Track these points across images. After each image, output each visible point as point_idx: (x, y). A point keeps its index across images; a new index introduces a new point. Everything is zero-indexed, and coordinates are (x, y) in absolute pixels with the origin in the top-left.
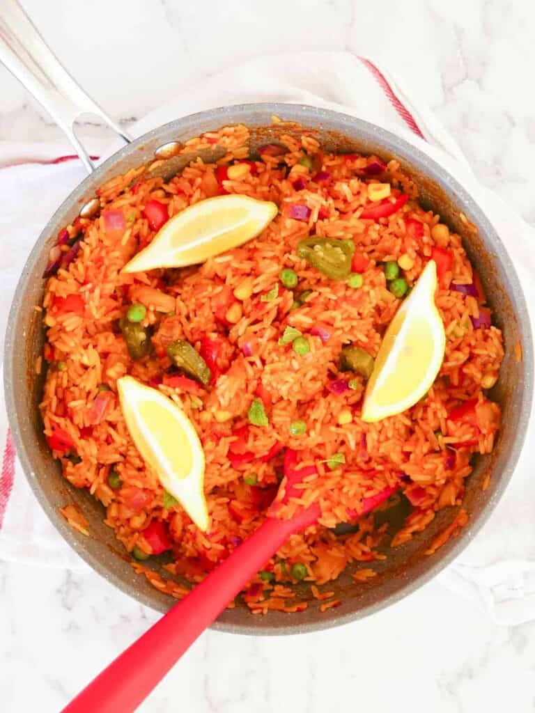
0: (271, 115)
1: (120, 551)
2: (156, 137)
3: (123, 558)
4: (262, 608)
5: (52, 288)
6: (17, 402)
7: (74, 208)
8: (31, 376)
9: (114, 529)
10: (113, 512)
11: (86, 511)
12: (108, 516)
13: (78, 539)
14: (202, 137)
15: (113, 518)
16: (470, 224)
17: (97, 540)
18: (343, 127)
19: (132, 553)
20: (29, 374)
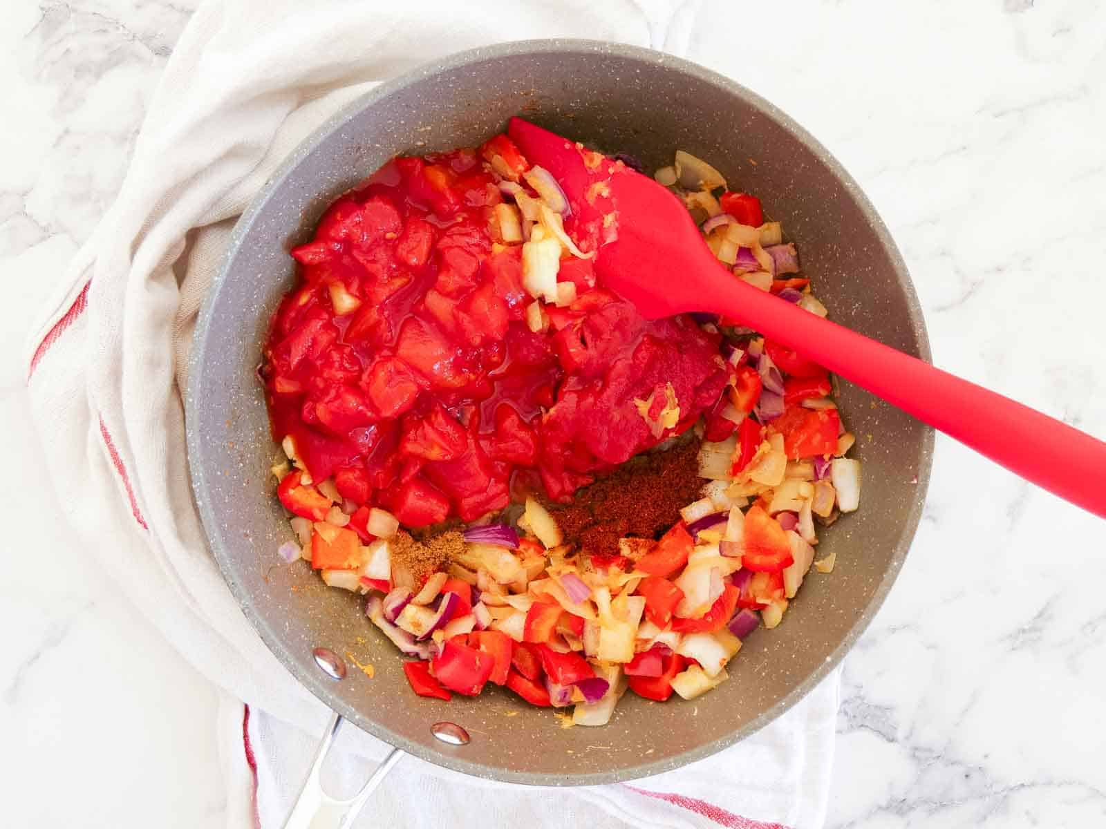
2: (317, 684)
7: (458, 755)
13: (889, 563)
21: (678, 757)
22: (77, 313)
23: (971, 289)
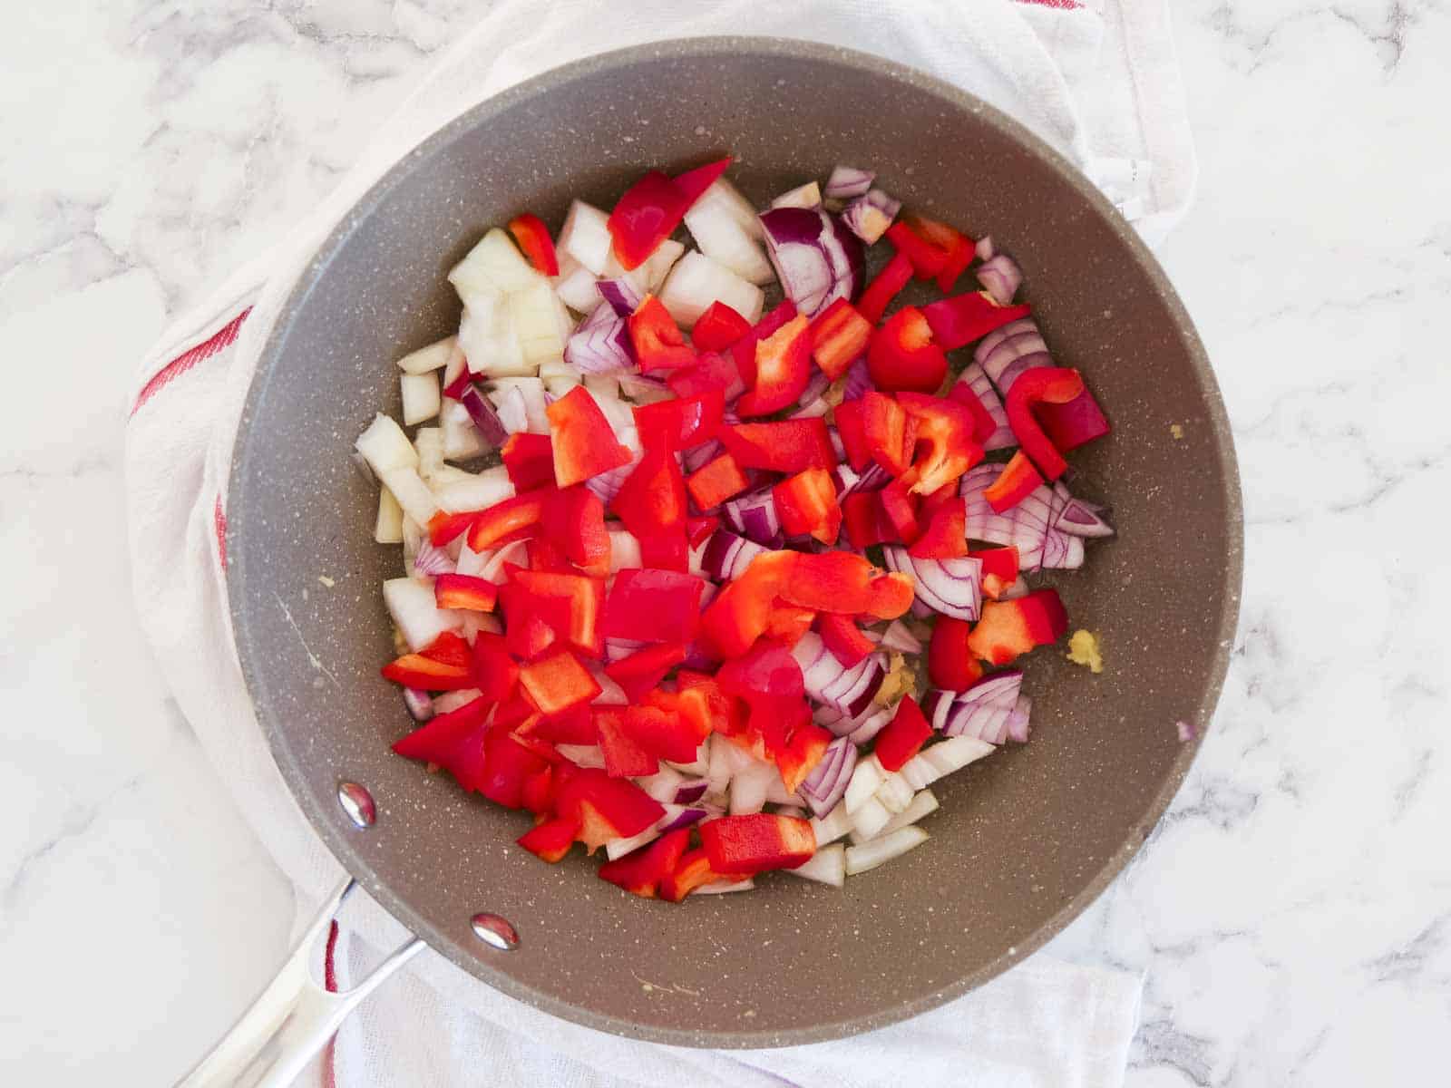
2: (334, 830)
7: (498, 964)
21: (787, 1033)
22: (222, 345)
23: (1386, 485)
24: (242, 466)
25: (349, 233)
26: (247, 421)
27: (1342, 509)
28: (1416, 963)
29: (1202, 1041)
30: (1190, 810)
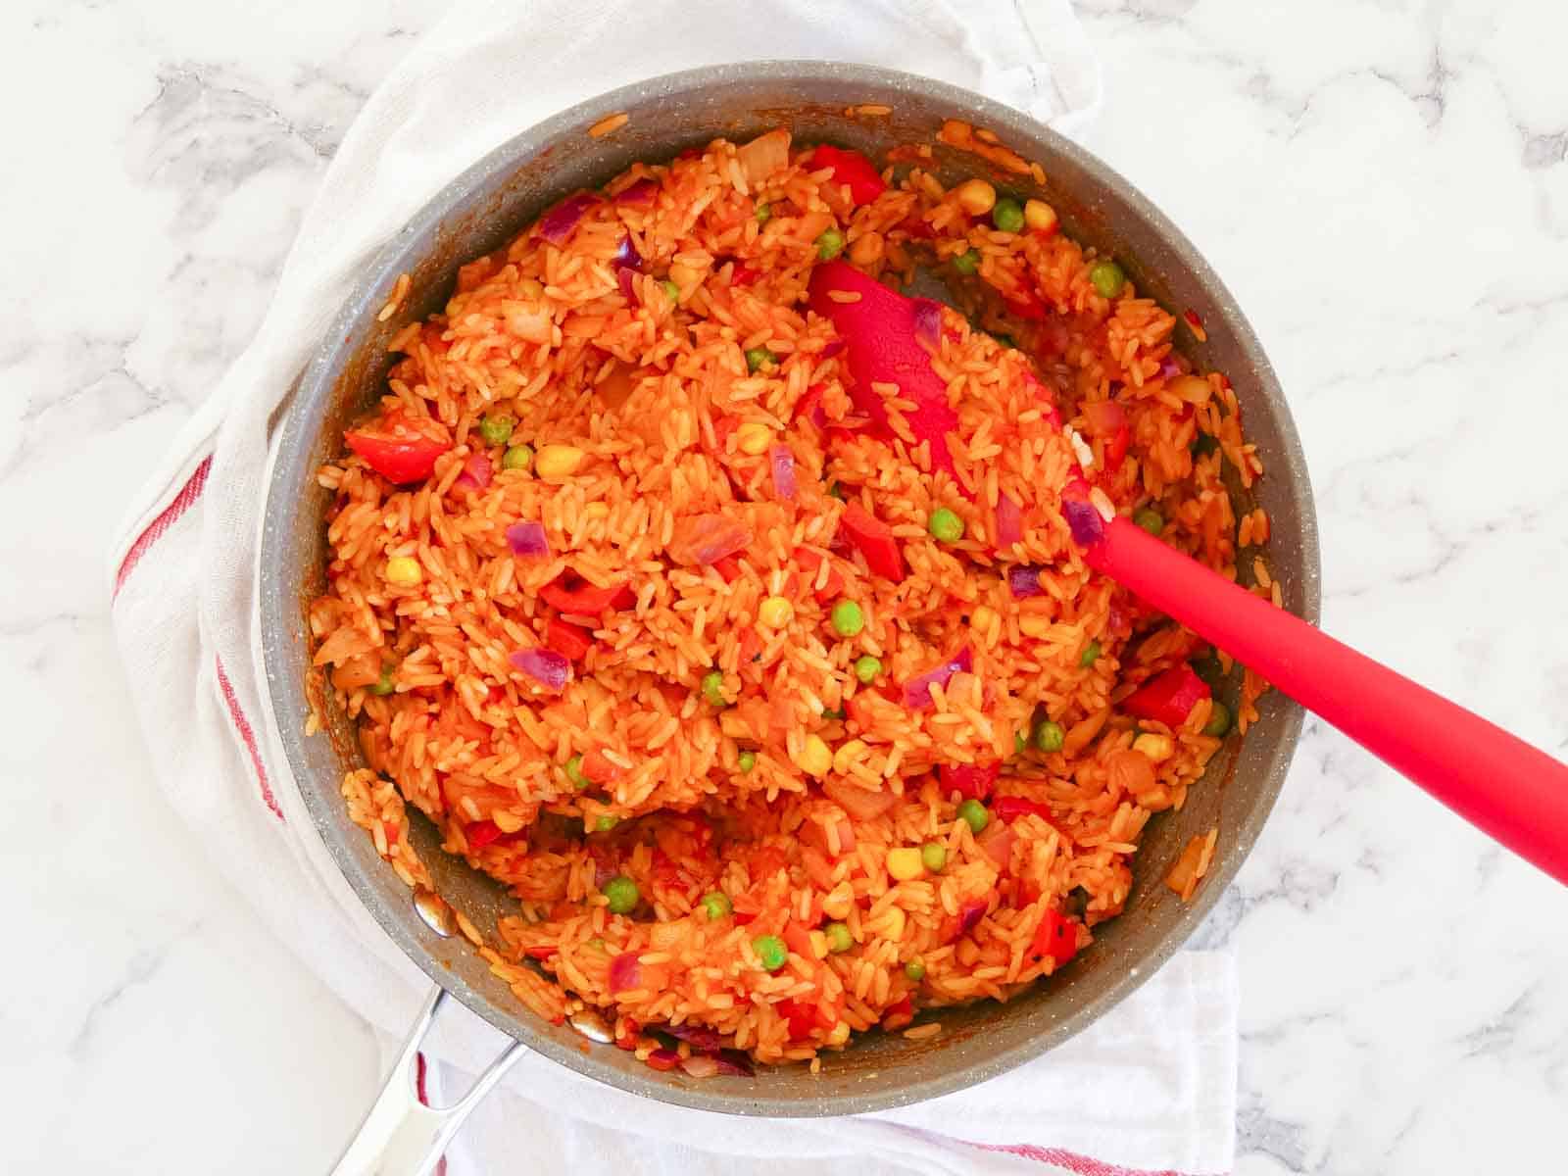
0: (306, 740)
1: (1226, 762)
2: (416, 942)
3: (1238, 751)
4: (1246, 456)
5: (777, 1051)
6: (1007, 1048)
7: (603, 1058)
8: (947, 1040)
9: (1188, 786)
10: (1157, 797)
11: (1171, 854)
12: (1166, 805)
13: (1230, 847)
14: (389, 858)
15: (1167, 795)
16: (394, 295)
17: (1219, 812)
18: (284, 594)
19: (1222, 736)
20: (945, 1043)
21: (912, 1089)
23: (1450, 554)
24: (271, 577)
25: (351, 321)
26: (270, 529)
27: (1409, 579)
28: (1507, 1035)
29: (1294, 1127)
30: (1271, 893)
